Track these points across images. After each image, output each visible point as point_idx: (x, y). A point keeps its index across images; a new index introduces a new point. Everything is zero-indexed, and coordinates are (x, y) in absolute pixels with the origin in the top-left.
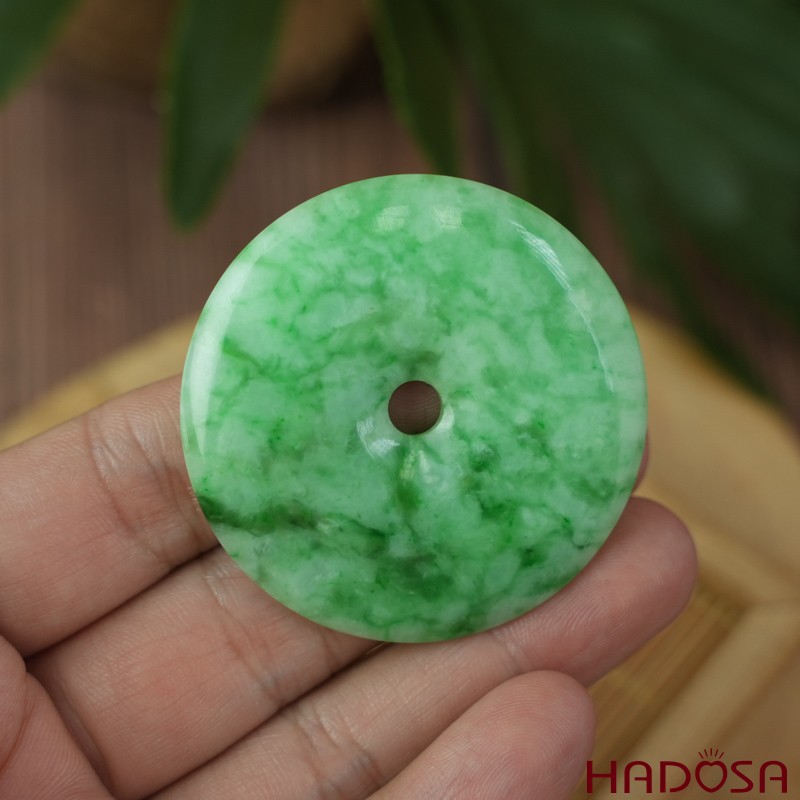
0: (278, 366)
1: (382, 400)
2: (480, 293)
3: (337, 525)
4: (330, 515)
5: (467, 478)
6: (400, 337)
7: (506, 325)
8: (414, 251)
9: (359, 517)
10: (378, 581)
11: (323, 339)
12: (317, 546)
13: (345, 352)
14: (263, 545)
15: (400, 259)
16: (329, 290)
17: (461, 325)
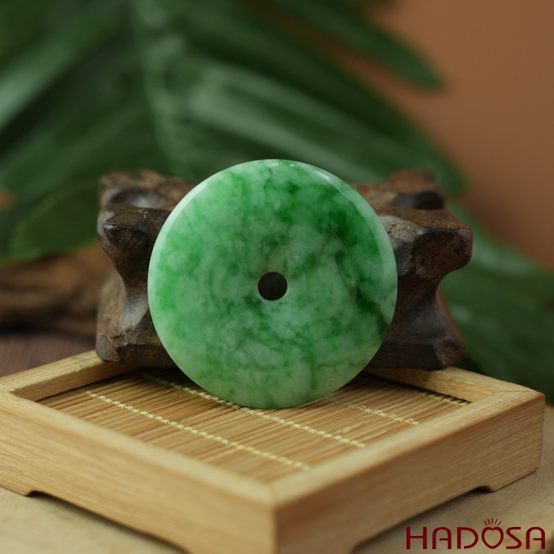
0: (305, 358)
1: (281, 303)
2: (205, 305)
3: (348, 279)
4: (346, 285)
5: (284, 244)
6: (251, 320)
7: (210, 283)
8: (213, 346)
9: (336, 274)
10: (355, 242)
11: (278, 350)
12: (362, 279)
13: (276, 337)
14: (380, 300)
15: (220, 349)
16: (257, 365)
17: (225, 301)
